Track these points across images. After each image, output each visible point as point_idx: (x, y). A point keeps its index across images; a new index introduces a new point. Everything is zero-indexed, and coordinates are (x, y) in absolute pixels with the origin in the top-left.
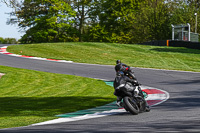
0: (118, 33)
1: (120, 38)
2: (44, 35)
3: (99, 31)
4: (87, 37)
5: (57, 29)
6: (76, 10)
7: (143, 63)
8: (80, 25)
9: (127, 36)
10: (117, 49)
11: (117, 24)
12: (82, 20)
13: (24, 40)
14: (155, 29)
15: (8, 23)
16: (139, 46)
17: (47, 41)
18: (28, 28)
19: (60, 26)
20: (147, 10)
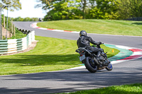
0: (109, 13)
1: (111, 16)
2: (59, 15)
3: (97, 11)
4: (89, 16)
5: (68, 11)
7: (128, 32)
8: (84, 8)
9: (116, 15)
10: (110, 24)
11: (109, 7)
12: (84, 4)
13: (46, 19)
14: (135, 10)
15: (35, 7)
16: (125, 22)
17: (61, 19)
18: (48, 11)
19: (70, 9)
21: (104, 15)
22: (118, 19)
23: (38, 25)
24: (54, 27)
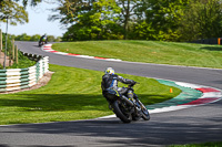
0: (165, 30)
1: (167, 36)
2: (87, 32)
3: (145, 28)
4: (133, 35)
5: (100, 26)
6: (121, 6)
7: (194, 62)
8: (125, 22)
9: (175, 34)
10: (166, 48)
11: (164, 21)
12: (127, 16)
13: (66, 38)
14: (206, 26)
15: (50, 19)
16: (189, 45)
17: (90, 39)
18: (70, 25)
19: (104, 23)
20: (196, 7)
21: (157, 33)
22: (178, 41)
23: (53, 47)
24: (80, 51)
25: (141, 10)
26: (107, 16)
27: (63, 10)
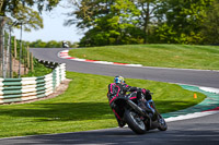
0: (187, 33)
1: (190, 39)
2: (105, 37)
3: (166, 31)
4: (153, 38)
5: (119, 30)
6: (140, 8)
8: (145, 25)
9: (198, 36)
10: (189, 51)
11: (186, 24)
12: (147, 19)
13: (83, 44)
15: (66, 24)
16: (213, 48)
17: (108, 43)
18: (87, 30)
19: (123, 27)
21: (179, 36)
22: (202, 44)
23: (69, 53)
24: (98, 56)
25: (161, 12)
26: (126, 19)
27: (79, 14)
